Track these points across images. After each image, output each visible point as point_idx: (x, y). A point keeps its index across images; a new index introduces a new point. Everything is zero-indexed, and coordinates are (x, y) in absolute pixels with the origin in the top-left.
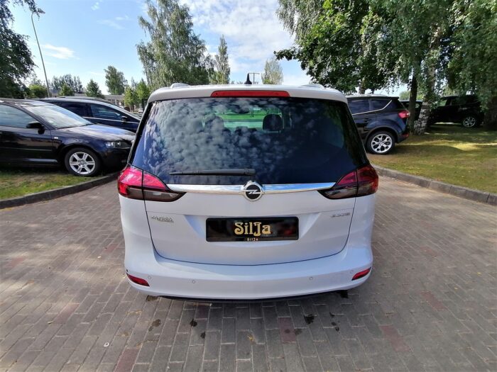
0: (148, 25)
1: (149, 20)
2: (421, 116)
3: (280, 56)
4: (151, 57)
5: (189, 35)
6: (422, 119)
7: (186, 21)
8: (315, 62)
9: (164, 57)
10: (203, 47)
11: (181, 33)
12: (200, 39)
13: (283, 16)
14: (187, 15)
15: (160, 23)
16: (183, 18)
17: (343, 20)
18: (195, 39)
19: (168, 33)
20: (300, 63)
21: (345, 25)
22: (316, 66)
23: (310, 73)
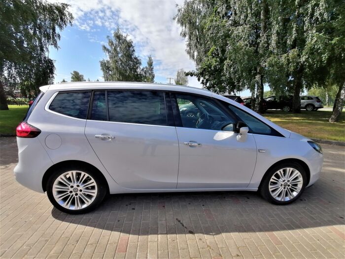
0: (108, 50)
1: (108, 47)
2: (256, 105)
3: (187, 74)
4: (108, 68)
5: (133, 57)
6: (257, 107)
7: (131, 49)
8: (205, 78)
9: (117, 68)
10: (140, 63)
11: (128, 56)
12: (139, 58)
13: (189, 53)
14: (132, 46)
15: (115, 50)
16: (129, 47)
17: (216, 61)
18: (136, 58)
19: (120, 55)
20: (197, 78)
21: (217, 63)
22: (205, 80)
23: (203, 83)
